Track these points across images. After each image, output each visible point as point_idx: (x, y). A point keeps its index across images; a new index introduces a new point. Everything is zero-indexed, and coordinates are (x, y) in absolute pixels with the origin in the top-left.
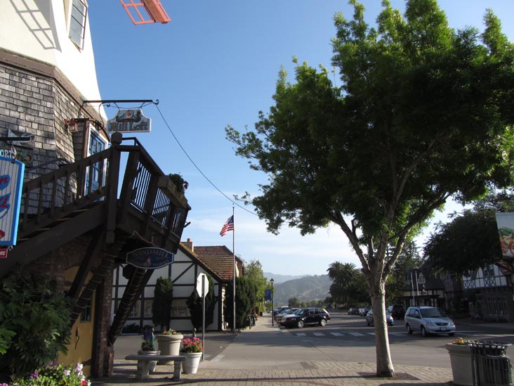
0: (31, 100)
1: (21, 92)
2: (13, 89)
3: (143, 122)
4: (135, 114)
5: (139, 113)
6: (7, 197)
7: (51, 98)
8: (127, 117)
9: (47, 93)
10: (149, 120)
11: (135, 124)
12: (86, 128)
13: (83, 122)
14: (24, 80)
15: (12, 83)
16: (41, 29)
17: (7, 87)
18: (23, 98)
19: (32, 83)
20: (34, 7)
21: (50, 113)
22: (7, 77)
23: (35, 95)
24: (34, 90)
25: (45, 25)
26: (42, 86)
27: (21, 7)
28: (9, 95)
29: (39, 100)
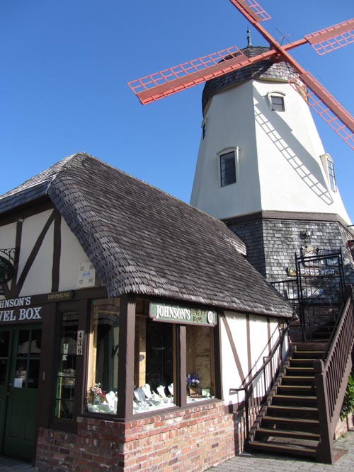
0: (331, 238)
1: (325, 234)
2: (321, 234)
7: (339, 234)
9: (337, 231)
14: (324, 227)
15: (320, 230)
16: (323, 194)
17: (318, 234)
18: (327, 238)
19: (329, 228)
20: (316, 181)
21: (342, 243)
22: (317, 227)
23: (332, 234)
24: (331, 231)
25: (324, 190)
26: (334, 228)
27: (311, 184)
28: (320, 238)
29: (334, 237)
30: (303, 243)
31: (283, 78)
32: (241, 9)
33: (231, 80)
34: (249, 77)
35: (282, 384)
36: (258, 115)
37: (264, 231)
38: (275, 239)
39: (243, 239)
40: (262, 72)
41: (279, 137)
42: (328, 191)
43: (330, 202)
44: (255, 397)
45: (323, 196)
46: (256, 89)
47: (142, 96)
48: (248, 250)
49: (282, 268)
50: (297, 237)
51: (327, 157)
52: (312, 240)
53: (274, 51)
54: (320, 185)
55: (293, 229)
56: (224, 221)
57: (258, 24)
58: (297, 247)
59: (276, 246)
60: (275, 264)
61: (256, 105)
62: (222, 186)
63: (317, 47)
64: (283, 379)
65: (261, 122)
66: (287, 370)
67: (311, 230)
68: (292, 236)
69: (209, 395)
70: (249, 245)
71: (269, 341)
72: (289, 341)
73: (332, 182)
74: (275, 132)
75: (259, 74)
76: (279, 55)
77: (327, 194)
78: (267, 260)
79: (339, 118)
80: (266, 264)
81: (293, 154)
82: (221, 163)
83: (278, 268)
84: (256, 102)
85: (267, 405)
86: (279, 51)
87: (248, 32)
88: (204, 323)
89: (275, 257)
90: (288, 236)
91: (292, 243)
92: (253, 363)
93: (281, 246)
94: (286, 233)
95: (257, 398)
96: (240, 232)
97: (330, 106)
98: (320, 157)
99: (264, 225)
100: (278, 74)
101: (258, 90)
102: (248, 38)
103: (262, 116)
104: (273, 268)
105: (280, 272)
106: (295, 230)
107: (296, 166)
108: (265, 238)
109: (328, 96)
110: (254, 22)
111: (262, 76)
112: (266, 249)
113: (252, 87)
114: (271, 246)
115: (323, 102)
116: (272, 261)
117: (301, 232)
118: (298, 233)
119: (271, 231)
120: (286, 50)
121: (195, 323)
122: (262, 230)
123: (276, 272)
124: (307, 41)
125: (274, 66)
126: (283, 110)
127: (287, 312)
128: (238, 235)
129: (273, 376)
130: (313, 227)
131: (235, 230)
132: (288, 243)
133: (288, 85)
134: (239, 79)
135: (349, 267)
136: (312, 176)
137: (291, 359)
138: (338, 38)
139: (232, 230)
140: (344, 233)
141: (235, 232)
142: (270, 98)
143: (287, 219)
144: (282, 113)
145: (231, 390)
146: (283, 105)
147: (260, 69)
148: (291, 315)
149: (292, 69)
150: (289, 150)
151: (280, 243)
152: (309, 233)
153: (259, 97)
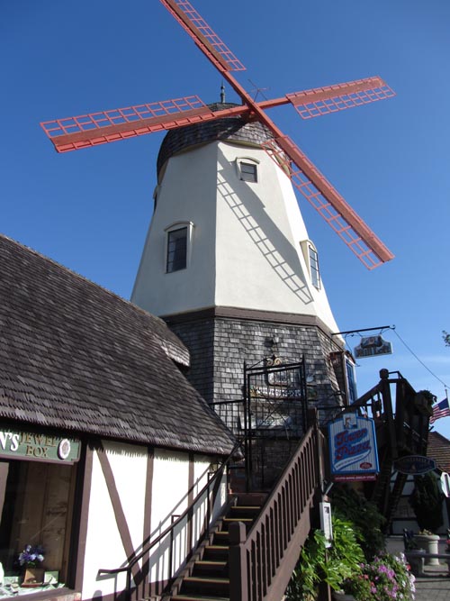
0: (306, 347)
1: (299, 342)
2: (294, 341)
3: (385, 346)
4: (377, 339)
5: (380, 338)
6: (368, 442)
7: (318, 342)
8: (371, 343)
9: (315, 339)
10: (389, 344)
11: (378, 348)
12: (342, 359)
13: (340, 354)
14: (299, 333)
15: (292, 337)
16: (300, 289)
17: (290, 341)
18: (301, 347)
19: (304, 334)
20: (291, 272)
21: (321, 354)
22: (288, 332)
23: (308, 343)
24: (307, 338)
25: (301, 285)
26: (311, 334)
27: (284, 276)
28: (292, 347)
29: (311, 346)
30: (268, 353)
31: (258, 142)
32: (208, 53)
33: (191, 138)
34: (214, 137)
35: (204, 559)
36: (222, 184)
37: (216, 334)
38: (231, 345)
39: (188, 344)
40: (231, 132)
41: (247, 213)
42: (306, 285)
43: (307, 300)
44: (153, 580)
45: (299, 293)
46: (221, 152)
47: (58, 142)
48: (191, 360)
49: (236, 386)
50: (261, 344)
51: (308, 244)
52: (280, 349)
53: (245, 108)
54: (296, 278)
55: (256, 334)
56: (164, 318)
57: (227, 73)
58: (259, 358)
59: (231, 355)
60: (228, 380)
61: (221, 172)
62: (167, 272)
63: (300, 108)
64: (205, 549)
65: (225, 193)
66: (215, 535)
67: (280, 336)
68: (254, 343)
69: (54, 581)
70: (195, 352)
71: (191, 490)
72: (227, 491)
73: (314, 277)
74: (242, 207)
75: (227, 135)
76: (253, 113)
77: (305, 289)
78: (216, 374)
79: (322, 193)
80: (215, 379)
81: (264, 236)
82: (169, 242)
83: (230, 386)
84: (220, 167)
85: (171, 594)
86: (252, 108)
87: (222, 88)
88: (52, 458)
89: (228, 370)
90: (249, 342)
91: (252, 352)
92: (154, 526)
93: (237, 356)
94: (247, 337)
95: (157, 583)
96: (185, 335)
97: (311, 178)
98: (300, 243)
99: (216, 325)
100: (251, 137)
101: (224, 154)
102: (222, 95)
103: (227, 185)
104: (224, 386)
105: (233, 391)
106: (259, 335)
107: (266, 251)
108: (216, 344)
109: (310, 166)
110: (223, 70)
111: (230, 137)
112: (216, 359)
113: (217, 149)
114: (224, 354)
115: (303, 172)
116: (224, 375)
117: (267, 338)
118: (262, 339)
119: (226, 335)
120: (262, 107)
121: (30, 457)
122: (213, 332)
123: (227, 391)
124: (289, 101)
125: (247, 127)
126: (256, 181)
127: (224, 446)
128: (181, 338)
129: (193, 545)
130: (283, 332)
131: (178, 331)
132: (248, 352)
133: (263, 151)
134: (202, 138)
135: (328, 387)
136: (286, 266)
137: (224, 518)
138: (327, 102)
139: (173, 331)
140: (326, 342)
141: (178, 335)
142: (239, 165)
143: (248, 318)
144: (253, 184)
145: (101, 571)
146: (255, 174)
147: (229, 129)
148: (229, 451)
149: (269, 133)
150: (259, 230)
151: (237, 351)
152: (277, 340)
153: (224, 161)
